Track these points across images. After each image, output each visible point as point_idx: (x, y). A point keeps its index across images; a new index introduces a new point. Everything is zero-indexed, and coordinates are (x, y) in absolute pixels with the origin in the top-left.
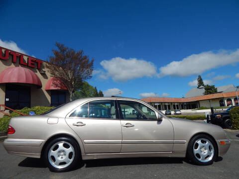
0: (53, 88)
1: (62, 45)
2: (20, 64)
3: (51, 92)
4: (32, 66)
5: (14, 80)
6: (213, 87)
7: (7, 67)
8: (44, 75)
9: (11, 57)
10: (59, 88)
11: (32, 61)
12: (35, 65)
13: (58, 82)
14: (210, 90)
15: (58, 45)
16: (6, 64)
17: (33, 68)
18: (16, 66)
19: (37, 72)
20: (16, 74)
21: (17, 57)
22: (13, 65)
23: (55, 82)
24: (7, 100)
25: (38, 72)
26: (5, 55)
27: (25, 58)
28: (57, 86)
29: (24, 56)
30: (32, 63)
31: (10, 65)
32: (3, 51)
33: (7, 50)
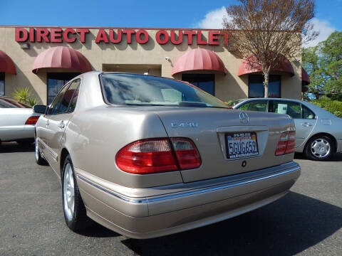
2: (197, 44)
3: (246, 78)
4: (215, 43)
5: (182, 69)
7: (183, 52)
8: (236, 53)
9: (185, 37)
10: (256, 71)
11: (214, 35)
12: (219, 39)
16: (181, 50)
17: (217, 45)
18: (193, 49)
19: (223, 51)
21: (193, 35)
25: (225, 50)
27: (206, 34)
28: (252, 67)
29: (203, 32)
30: (214, 38)
31: (186, 49)
32: (177, 32)
33: (180, 31)
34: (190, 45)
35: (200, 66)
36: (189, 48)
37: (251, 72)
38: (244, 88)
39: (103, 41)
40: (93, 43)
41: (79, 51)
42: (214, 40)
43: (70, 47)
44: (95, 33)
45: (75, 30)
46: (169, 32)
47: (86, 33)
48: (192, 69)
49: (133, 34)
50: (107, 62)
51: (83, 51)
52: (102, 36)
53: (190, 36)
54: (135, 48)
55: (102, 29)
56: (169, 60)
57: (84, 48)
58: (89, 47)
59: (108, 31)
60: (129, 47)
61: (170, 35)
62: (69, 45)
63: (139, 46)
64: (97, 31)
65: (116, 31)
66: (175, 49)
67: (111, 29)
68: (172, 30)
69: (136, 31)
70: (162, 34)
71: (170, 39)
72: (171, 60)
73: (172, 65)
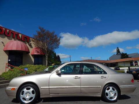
0: (36, 54)
1: (43, 28)
2: (17, 39)
3: (34, 56)
4: (24, 40)
5: (14, 49)
6: (126, 54)
7: (10, 41)
8: (30, 45)
9: (12, 34)
10: (40, 54)
11: (24, 37)
13: (39, 50)
14: (124, 56)
15: (40, 28)
16: (9, 39)
18: (15, 40)
20: (16, 45)
21: (16, 34)
22: (13, 40)
23: (37, 50)
24: (9, 60)
25: (27, 44)
26: (9, 33)
27: (20, 35)
28: (38, 52)
30: (24, 38)
31: (11, 40)
32: (8, 31)
33: (10, 30)
36: (13, 39)
38: (33, 59)
46: (4, 29)
53: (14, 34)
66: (6, 38)
70: (0, 29)
71: (4, 33)
72: (3, 42)
73: (4, 45)
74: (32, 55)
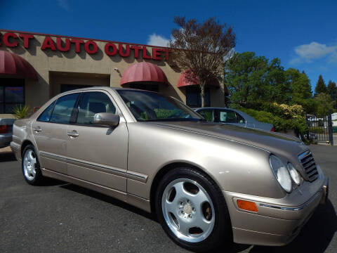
0: (185, 84)
2: (144, 58)
4: (158, 58)
8: (174, 67)
9: (132, 51)
11: (157, 51)
12: (161, 56)
16: (129, 62)
17: (160, 60)
18: (139, 62)
19: (165, 65)
21: (139, 50)
25: (167, 64)
26: (126, 50)
27: (150, 50)
28: (189, 80)
29: (147, 48)
30: (158, 53)
31: (132, 62)
32: (124, 46)
33: (127, 45)
34: (136, 58)
35: (148, 78)
36: (136, 61)
37: (188, 84)
38: (183, 98)
39: (50, 48)
40: (38, 49)
41: (22, 56)
42: (157, 56)
43: (11, 51)
44: (41, 39)
45: (18, 35)
46: (117, 45)
47: (30, 39)
48: (141, 80)
49: (82, 44)
50: (54, 70)
51: (26, 56)
52: (48, 43)
53: (137, 51)
54: (84, 58)
55: (48, 36)
56: (118, 71)
57: (27, 53)
58: (33, 53)
59: (55, 39)
60: (77, 56)
61: (118, 47)
62: (9, 49)
63: (88, 56)
64: (44, 38)
65: (64, 40)
66: (123, 61)
67: (58, 37)
68: (120, 44)
69: (85, 41)
70: (110, 47)
71: (118, 51)
72: (120, 70)
73: (120, 75)
74: (181, 88)
